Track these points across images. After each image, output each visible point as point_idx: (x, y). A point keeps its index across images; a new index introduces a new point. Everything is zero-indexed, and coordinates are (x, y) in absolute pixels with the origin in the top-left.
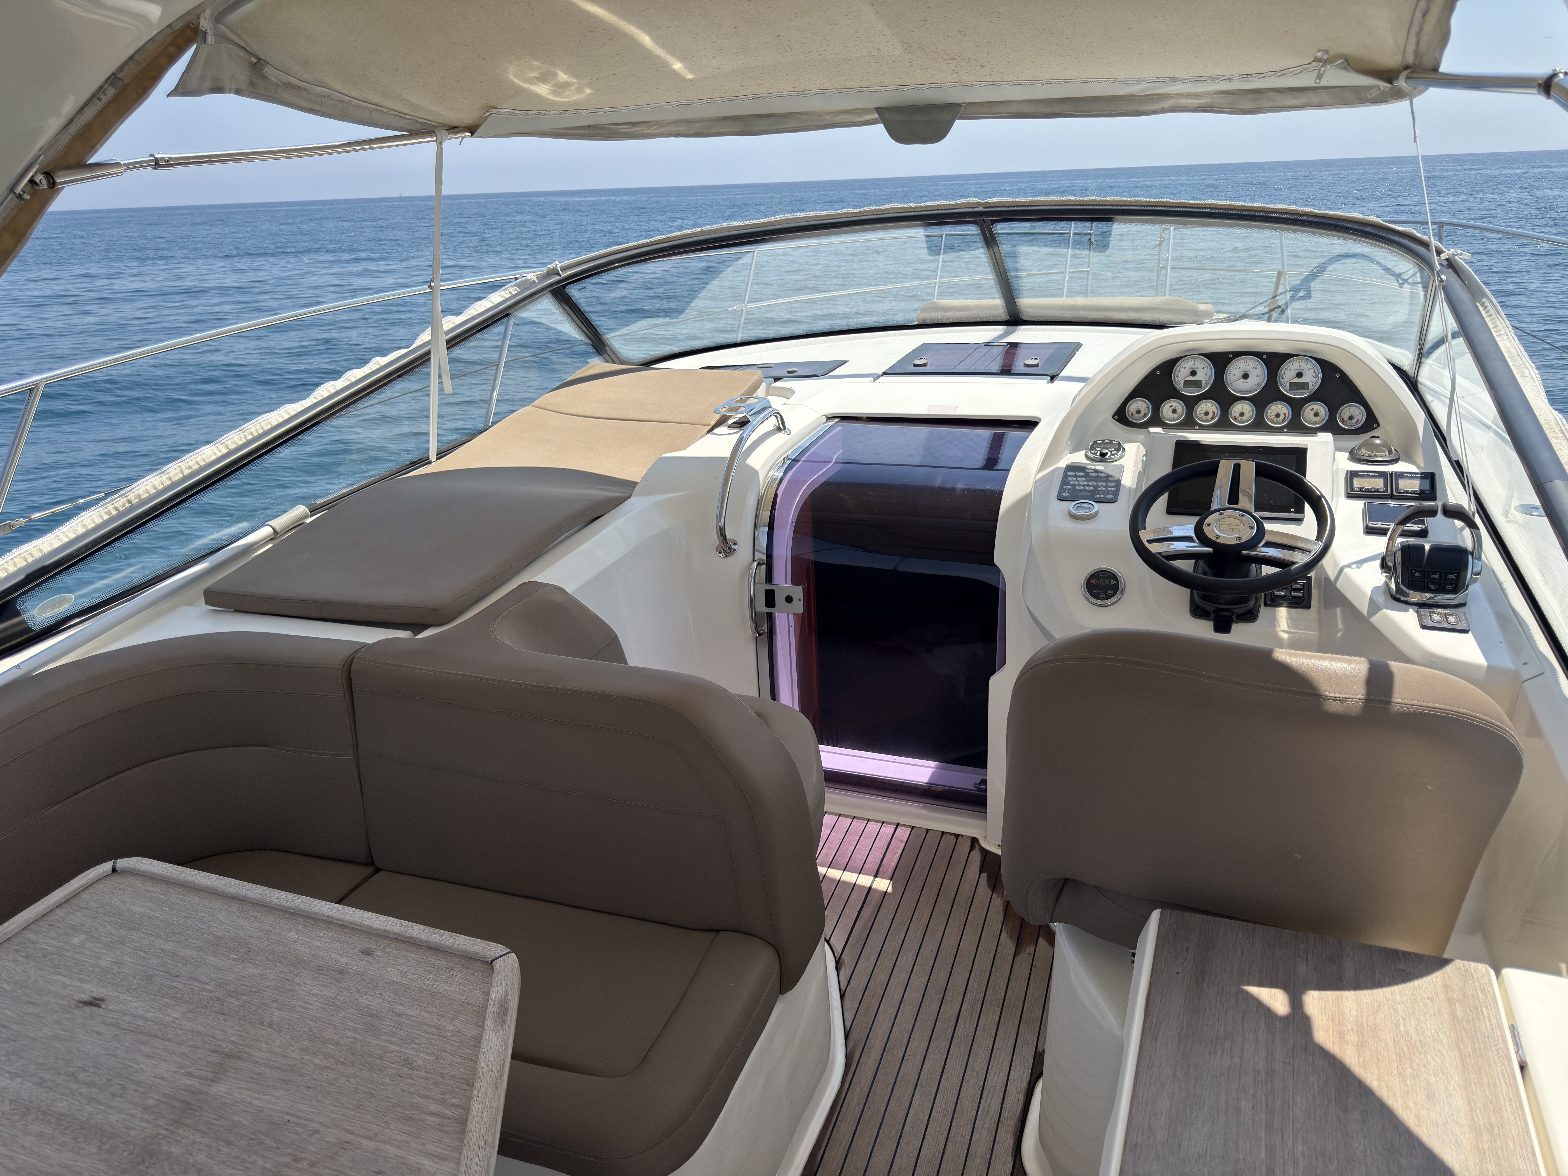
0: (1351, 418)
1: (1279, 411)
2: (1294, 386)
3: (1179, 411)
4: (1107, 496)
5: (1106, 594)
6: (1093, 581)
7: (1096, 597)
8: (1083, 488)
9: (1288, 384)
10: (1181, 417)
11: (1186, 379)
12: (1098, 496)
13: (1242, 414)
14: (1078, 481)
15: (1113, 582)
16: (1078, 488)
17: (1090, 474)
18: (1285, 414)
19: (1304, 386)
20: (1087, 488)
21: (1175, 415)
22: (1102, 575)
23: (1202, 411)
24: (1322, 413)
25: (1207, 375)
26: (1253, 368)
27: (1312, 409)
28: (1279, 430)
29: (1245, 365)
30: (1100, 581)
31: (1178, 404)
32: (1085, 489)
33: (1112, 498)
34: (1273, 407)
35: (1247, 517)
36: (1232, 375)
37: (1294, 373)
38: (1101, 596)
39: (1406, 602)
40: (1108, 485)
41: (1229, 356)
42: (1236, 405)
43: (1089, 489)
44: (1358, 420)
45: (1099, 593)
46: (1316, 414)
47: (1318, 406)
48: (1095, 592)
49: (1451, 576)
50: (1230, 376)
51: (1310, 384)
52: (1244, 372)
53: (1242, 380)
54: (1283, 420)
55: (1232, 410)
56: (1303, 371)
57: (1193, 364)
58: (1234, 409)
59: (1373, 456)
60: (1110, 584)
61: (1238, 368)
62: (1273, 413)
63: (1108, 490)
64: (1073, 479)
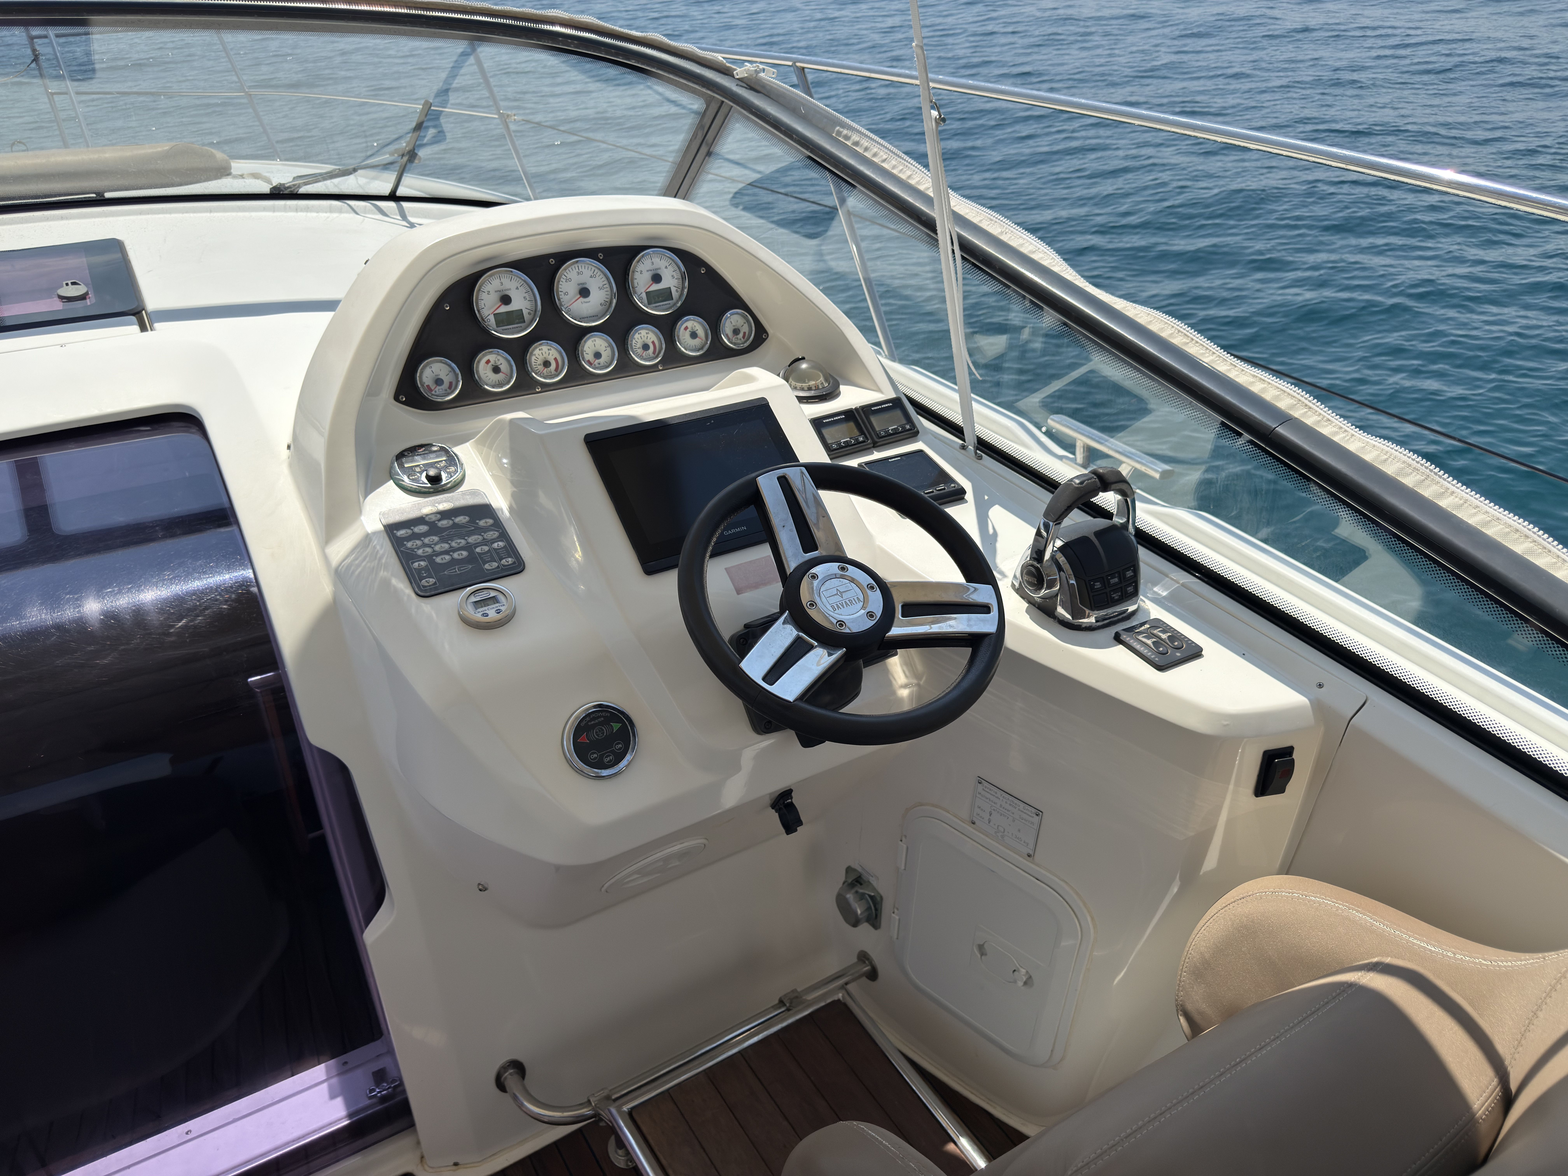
0: (736, 332)
1: (644, 339)
2: (653, 298)
3: (504, 367)
4: (504, 562)
5: (613, 752)
6: (584, 739)
7: (600, 765)
8: (448, 558)
9: (644, 295)
10: (511, 377)
11: (496, 312)
12: (487, 567)
13: (598, 355)
14: (429, 546)
15: (616, 726)
17: (440, 524)
18: (653, 342)
19: (666, 294)
20: (456, 555)
21: (500, 377)
22: (594, 719)
23: (540, 361)
24: (701, 332)
25: (528, 299)
26: (591, 277)
27: (686, 328)
28: (653, 369)
29: (578, 273)
30: (596, 732)
31: (499, 357)
32: (453, 559)
33: (514, 563)
34: (637, 336)
35: (852, 570)
36: (565, 294)
37: (647, 276)
38: (606, 760)
39: (1090, 628)
40: (485, 537)
41: (552, 261)
42: (585, 342)
43: (461, 557)
44: (745, 333)
45: (602, 757)
46: (694, 335)
47: (692, 322)
48: (595, 755)
49: (1129, 574)
50: (562, 295)
51: (673, 290)
52: (581, 286)
53: (582, 299)
54: (654, 353)
55: (582, 351)
56: (659, 272)
57: (500, 284)
58: (585, 349)
59: (814, 388)
60: (613, 730)
61: (569, 280)
62: (639, 345)
63: (496, 549)
64: (416, 545)
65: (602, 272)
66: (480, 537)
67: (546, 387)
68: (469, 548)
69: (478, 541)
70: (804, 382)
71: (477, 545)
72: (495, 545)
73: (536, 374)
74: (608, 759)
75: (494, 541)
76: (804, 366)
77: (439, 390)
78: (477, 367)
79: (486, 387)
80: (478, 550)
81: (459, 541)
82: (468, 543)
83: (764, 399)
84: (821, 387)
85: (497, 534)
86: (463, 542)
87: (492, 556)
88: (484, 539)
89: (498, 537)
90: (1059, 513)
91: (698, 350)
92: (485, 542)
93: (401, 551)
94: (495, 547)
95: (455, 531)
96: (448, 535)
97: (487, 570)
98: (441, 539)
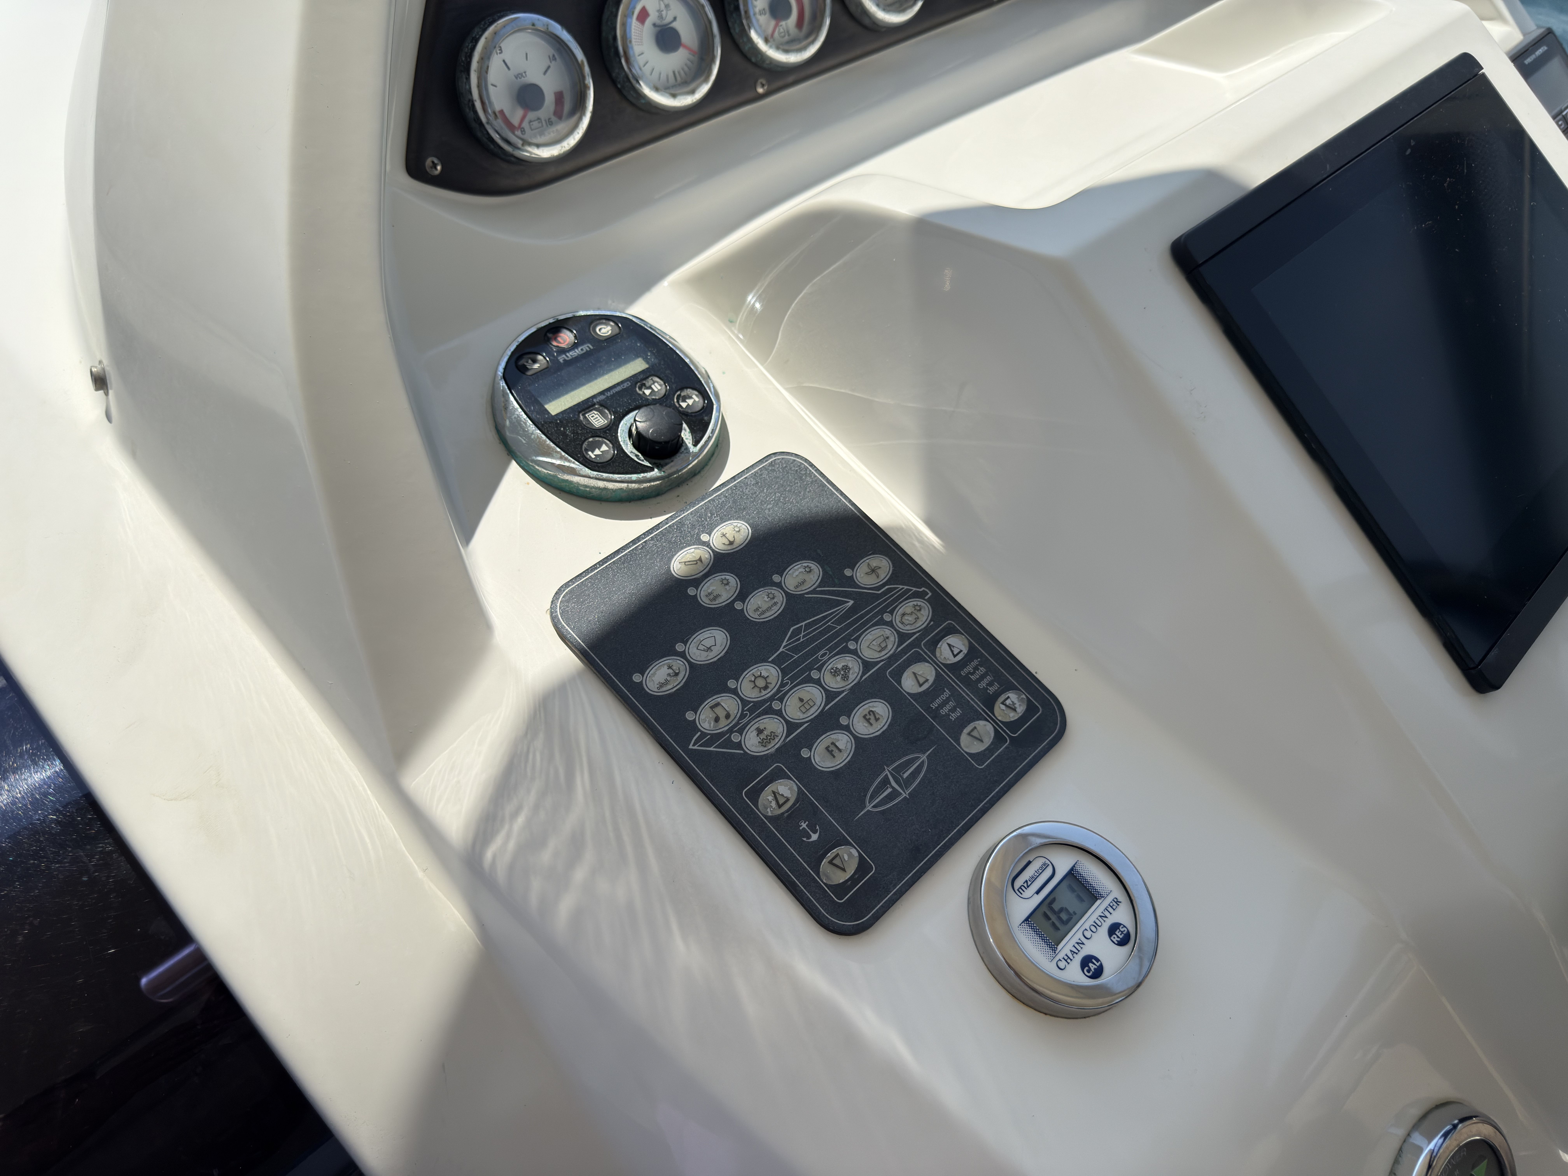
3: (687, 27)
4: (996, 708)
8: (841, 741)
12: (968, 744)
14: (766, 708)
16: (821, 758)
17: (752, 607)
20: (860, 725)
32: (860, 743)
43: (877, 728)
63: (954, 668)
64: (728, 716)
66: (887, 631)
67: (779, 78)
68: (881, 682)
69: (890, 649)
71: (896, 665)
72: (945, 653)
73: (761, 39)
75: (931, 636)
77: (532, 124)
78: (623, 34)
79: (654, 96)
80: (909, 684)
81: (838, 663)
82: (867, 665)
83: (1470, 59)
85: (924, 609)
86: (852, 665)
88: (902, 637)
89: (936, 619)
92: (911, 649)
93: (692, 754)
94: (949, 662)
95: (808, 626)
96: (795, 649)
97: (979, 757)
98: (784, 672)
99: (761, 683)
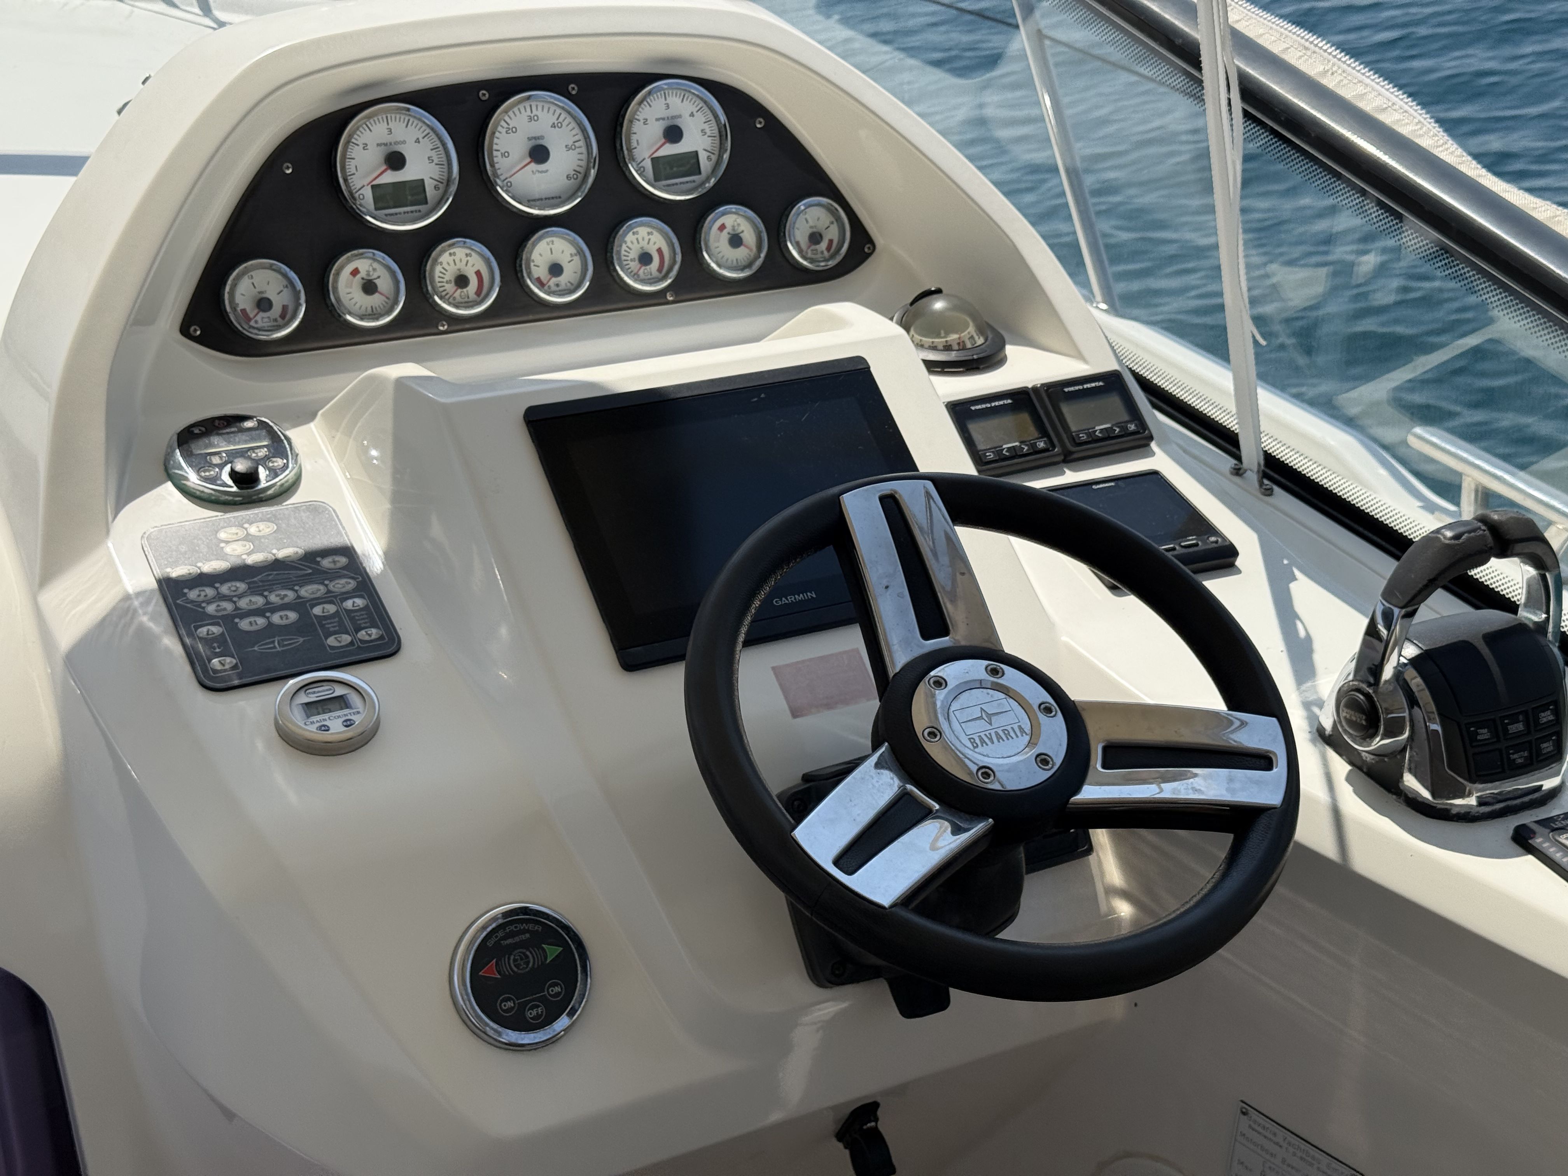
0: (815, 238)
1: (644, 244)
2: (665, 169)
3: (384, 283)
4: (362, 635)
5: (544, 1000)
6: (490, 971)
7: (519, 1023)
8: (261, 622)
9: (648, 164)
10: (396, 302)
11: (376, 182)
12: (331, 641)
13: (556, 269)
14: (228, 599)
15: (552, 951)
16: (244, 624)
18: (659, 251)
19: (689, 164)
20: (276, 618)
21: (376, 300)
22: (512, 935)
23: (450, 276)
24: (749, 236)
25: (436, 161)
26: (553, 126)
27: (722, 227)
28: (656, 299)
29: (531, 119)
30: (515, 960)
31: (376, 265)
32: (270, 625)
33: (381, 638)
34: (630, 237)
35: (1012, 677)
36: (503, 155)
37: (656, 130)
38: (531, 1014)
39: (1466, 817)
40: (331, 587)
41: (484, 95)
42: (534, 245)
43: (285, 622)
44: (831, 241)
45: (522, 1008)
46: (736, 241)
47: (734, 216)
48: (510, 1004)
49: (1546, 717)
50: (498, 158)
51: (703, 157)
52: (533, 143)
53: (533, 166)
54: (660, 270)
55: (529, 261)
56: (678, 122)
57: (386, 132)
58: (533, 257)
59: (956, 347)
60: (546, 958)
61: (514, 130)
62: (634, 254)
63: (348, 612)
64: (206, 596)
65: (574, 118)
66: (322, 587)
67: (458, 324)
68: (301, 606)
69: (318, 595)
70: (938, 336)
71: (316, 602)
72: (349, 604)
73: (441, 298)
74: (534, 1012)
75: (346, 596)
76: (939, 305)
77: (261, 319)
78: (336, 281)
79: (349, 318)
80: (317, 611)
81: (283, 593)
82: (299, 597)
83: (860, 360)
84: (969, 345)
85: (352, 584)
86: (290, 595)
87: (341, 623)
88: (329, 592)
89: (354, 590)
90: (1413, 592)
91: (743, 269)
92: (330, 598)
93: (177, 605)
94: (348, 608)
95: (277, 574)
96: (262, 581)
97: (332, 648)
98: (249, 588)
99: (233, 589)
